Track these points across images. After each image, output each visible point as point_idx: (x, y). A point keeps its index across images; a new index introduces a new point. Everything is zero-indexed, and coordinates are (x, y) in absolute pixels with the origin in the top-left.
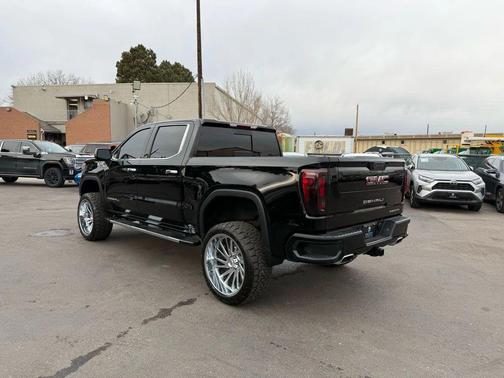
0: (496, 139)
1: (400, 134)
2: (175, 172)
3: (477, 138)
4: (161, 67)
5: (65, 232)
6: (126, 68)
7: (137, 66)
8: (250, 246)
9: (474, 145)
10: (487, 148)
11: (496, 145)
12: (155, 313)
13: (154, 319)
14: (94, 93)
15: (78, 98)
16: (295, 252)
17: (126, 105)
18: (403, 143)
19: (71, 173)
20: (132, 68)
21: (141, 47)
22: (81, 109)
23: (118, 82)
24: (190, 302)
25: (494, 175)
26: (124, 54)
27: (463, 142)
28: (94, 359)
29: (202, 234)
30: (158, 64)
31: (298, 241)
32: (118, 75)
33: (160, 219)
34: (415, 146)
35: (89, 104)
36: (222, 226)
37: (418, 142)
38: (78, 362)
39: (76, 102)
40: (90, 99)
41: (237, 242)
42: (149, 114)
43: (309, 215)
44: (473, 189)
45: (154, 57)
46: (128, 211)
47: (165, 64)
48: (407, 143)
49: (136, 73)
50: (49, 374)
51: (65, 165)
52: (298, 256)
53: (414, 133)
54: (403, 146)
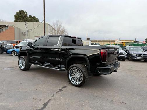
0: (124, 42)
1: (98, 40)
2: (57, 50)
3: (119, 41)
4: (29, 17)
5: (13, 68)
6: (18, 17)
7: (21, 16)
8: (84, 70)
9: (119, 43)
10: (122, 44)
11: (124, 43)
12: (58, 90)
13: (58, 92)
14: (9, 25)
15: (3, 26)
16: (99, 72)
17: (20, 29)
18: (94, 42)
19: (5, 50)
20: (19, 17)
21: (22, 11)
22: (4, 30)
23: (15, 21)
24: (66, 87)
25: (128, 51)
26: (17, 13)
27: (116, 42)
28: (49, 103)
29: (67, 67)
30: (28, 16)
31: (99, 69)
32: (15, 19)
33: (50, 63)
34: (102, 43)
35: (7, 28)
36: (75, 65)
37: (103, 42)
38: (45, 105)
39: (2, 27)
40: (8, 26)
41: (80, 69)
42: (27, 32)
43: (103, 62)
44: (124, 55)
45: (27, 14)
46: (37, 61)
47: (30, 16)
48: (100, 42)
49: (21, 19)
50: (39, 109)
51: (3, 47)
52: (100, 73)
53: (102, 40)
54: (99, 43)
